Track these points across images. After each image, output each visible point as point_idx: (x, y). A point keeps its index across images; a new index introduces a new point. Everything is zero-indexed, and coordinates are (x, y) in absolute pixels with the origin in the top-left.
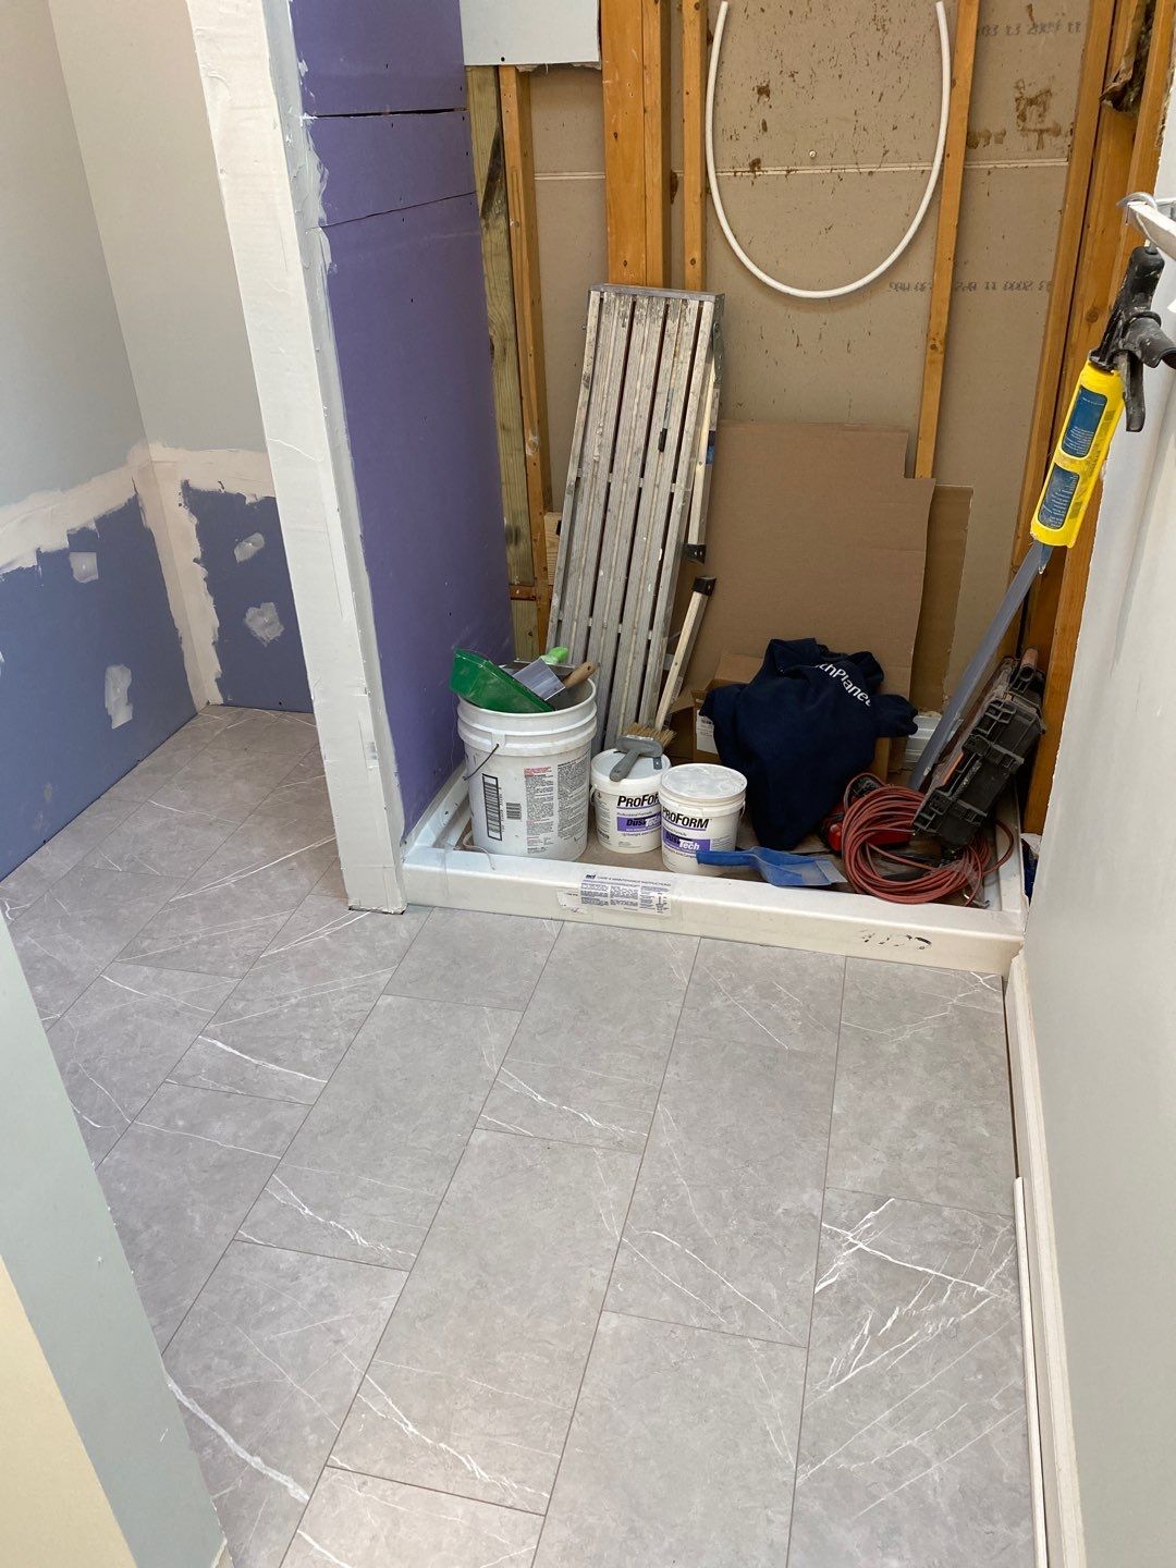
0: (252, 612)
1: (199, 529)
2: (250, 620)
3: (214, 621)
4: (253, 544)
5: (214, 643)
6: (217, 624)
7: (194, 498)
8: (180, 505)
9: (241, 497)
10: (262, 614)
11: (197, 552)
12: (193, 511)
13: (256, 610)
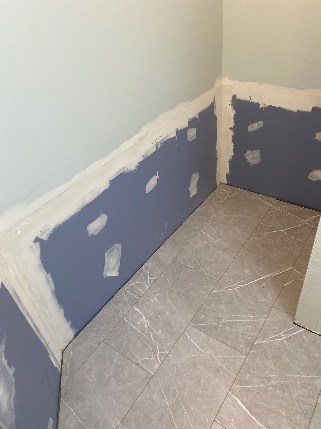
0: (249, 152)
1: (235, 115)
2: (247, 155)
3: (232, 153)
4: (258, 125)
5: (229, 162)
6: (233, 154)
7: (236, 103)
8: (230, 105)
9: (258, 104)
10: (253, 154)
11: (232, 125)
12: (235, 108)
13: (251, 152)
